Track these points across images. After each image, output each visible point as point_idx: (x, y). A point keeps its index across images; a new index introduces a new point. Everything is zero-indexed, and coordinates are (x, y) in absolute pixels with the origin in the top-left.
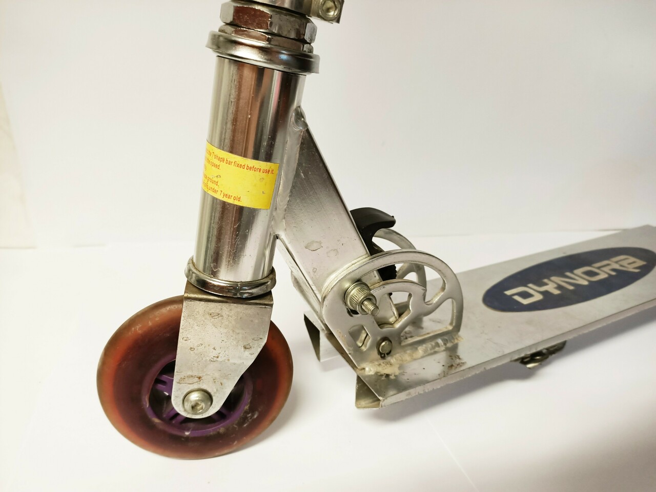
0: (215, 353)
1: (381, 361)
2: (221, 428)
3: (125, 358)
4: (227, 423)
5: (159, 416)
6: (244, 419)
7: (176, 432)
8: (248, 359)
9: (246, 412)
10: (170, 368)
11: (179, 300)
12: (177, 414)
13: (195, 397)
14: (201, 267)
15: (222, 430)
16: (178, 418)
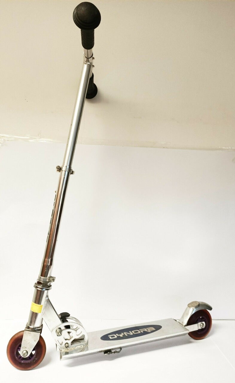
0: (29, 342)
1: (66, 349)
2: (29, 361)
3: (13, 343)
4: (31, 360)
5: (17, 357)
6: (34, 360)
7: (20, 361)
8: (35, 344)
9: (35, 358)
10: (20, 346)
11: (23, 331)
12: (21, 357)
13: (25, 352)
14: (29, 324)
15: (29, 362)
16: (21, 358)
